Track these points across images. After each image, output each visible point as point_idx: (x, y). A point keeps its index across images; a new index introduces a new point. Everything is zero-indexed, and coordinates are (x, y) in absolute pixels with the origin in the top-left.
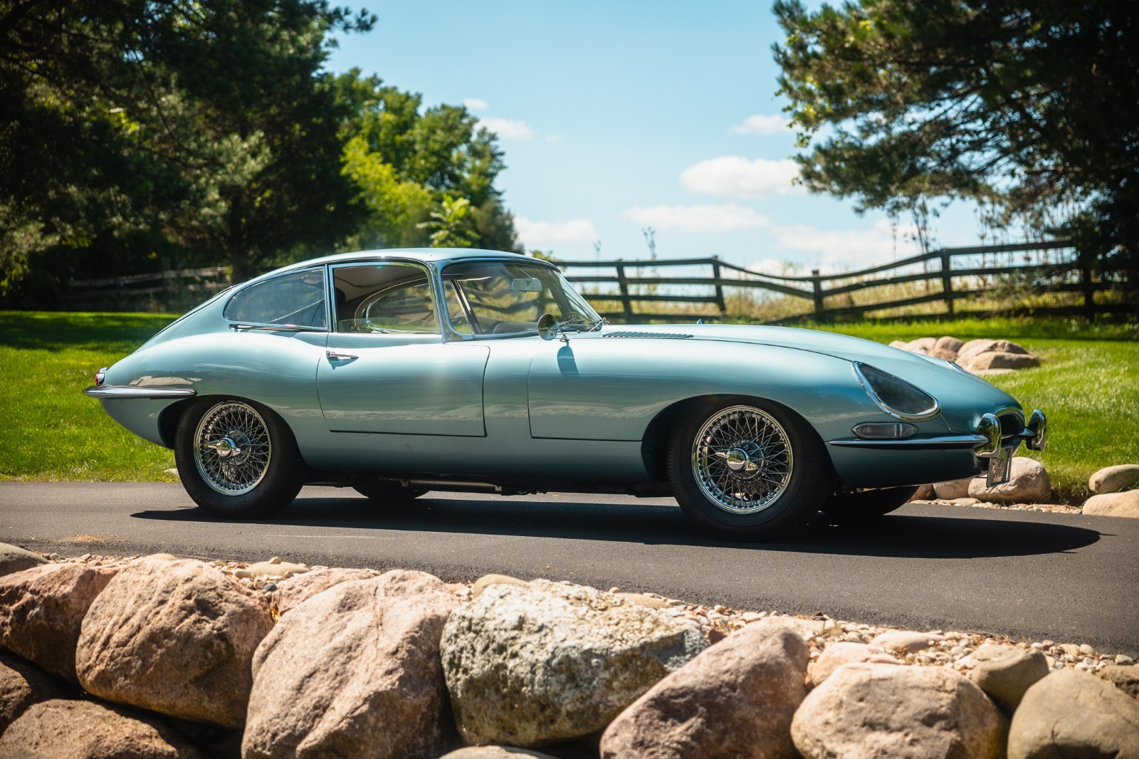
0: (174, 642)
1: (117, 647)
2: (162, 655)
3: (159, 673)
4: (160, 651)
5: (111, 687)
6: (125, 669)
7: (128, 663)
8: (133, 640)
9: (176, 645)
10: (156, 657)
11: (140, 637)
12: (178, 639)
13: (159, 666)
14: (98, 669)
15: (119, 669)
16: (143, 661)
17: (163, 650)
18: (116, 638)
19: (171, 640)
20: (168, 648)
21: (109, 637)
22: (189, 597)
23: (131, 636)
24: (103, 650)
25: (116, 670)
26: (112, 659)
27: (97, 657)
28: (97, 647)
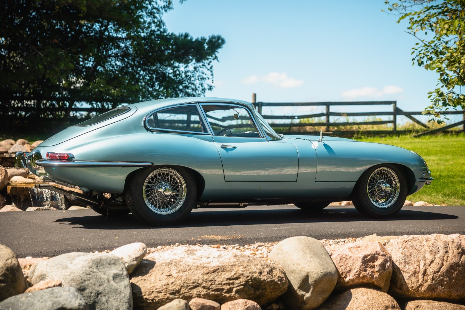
0: (461, 267)
1: (434, 273)
2: (457, 274)
3: (457, 282)
4: (456, 273)
5: (435, 291)
6: (441, 283)
7: (442, 280)
8: (442, 269)
9: (462, 269)
10: (455, 275)
11: (445, 268)
12: (462, 266)
13: (456, 279)
14: (426, 285)
15: (438, 283)
16: (449, 278)
17: (457, 272)
18: (430, 270)
19: (460, 267)
20: (459, 271)
21: (426, 270)
22: (458, 249)
23: (440, 268)
24: (424, 276)
25: (436, 284)
26: (433, 279)
27: (423, 280)
28: (420, 276)
